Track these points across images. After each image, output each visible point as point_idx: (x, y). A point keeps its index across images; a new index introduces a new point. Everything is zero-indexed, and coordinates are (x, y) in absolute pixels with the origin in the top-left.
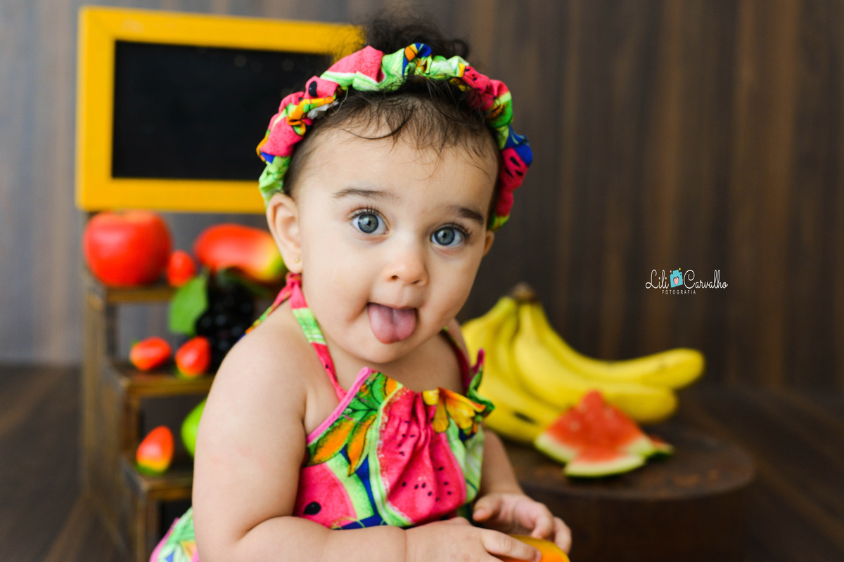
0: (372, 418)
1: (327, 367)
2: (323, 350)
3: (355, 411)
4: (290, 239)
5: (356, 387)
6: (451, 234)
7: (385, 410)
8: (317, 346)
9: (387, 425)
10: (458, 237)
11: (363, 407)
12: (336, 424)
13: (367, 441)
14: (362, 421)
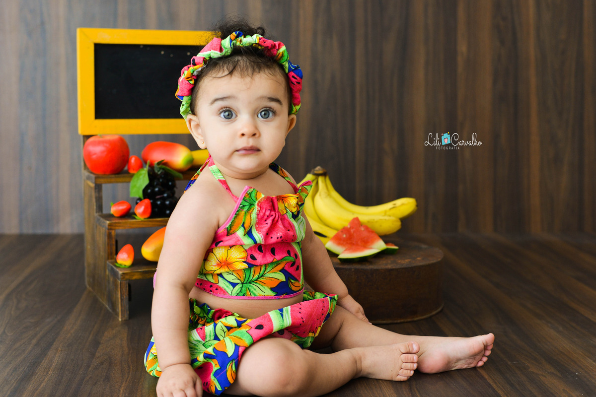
0: (253, 208)
1: (227, 189)
2: (224, 182)
3: (244, 206)
4: (199, 134)
5: (242, 195)
6: (268, 113)
7: (258, 205)
8: (220, 181)
9: (259, 211)
10: (271, 114)
11: (248, 204)
12: (237, 213)
13: (252, 219)
14: (248, 211)
